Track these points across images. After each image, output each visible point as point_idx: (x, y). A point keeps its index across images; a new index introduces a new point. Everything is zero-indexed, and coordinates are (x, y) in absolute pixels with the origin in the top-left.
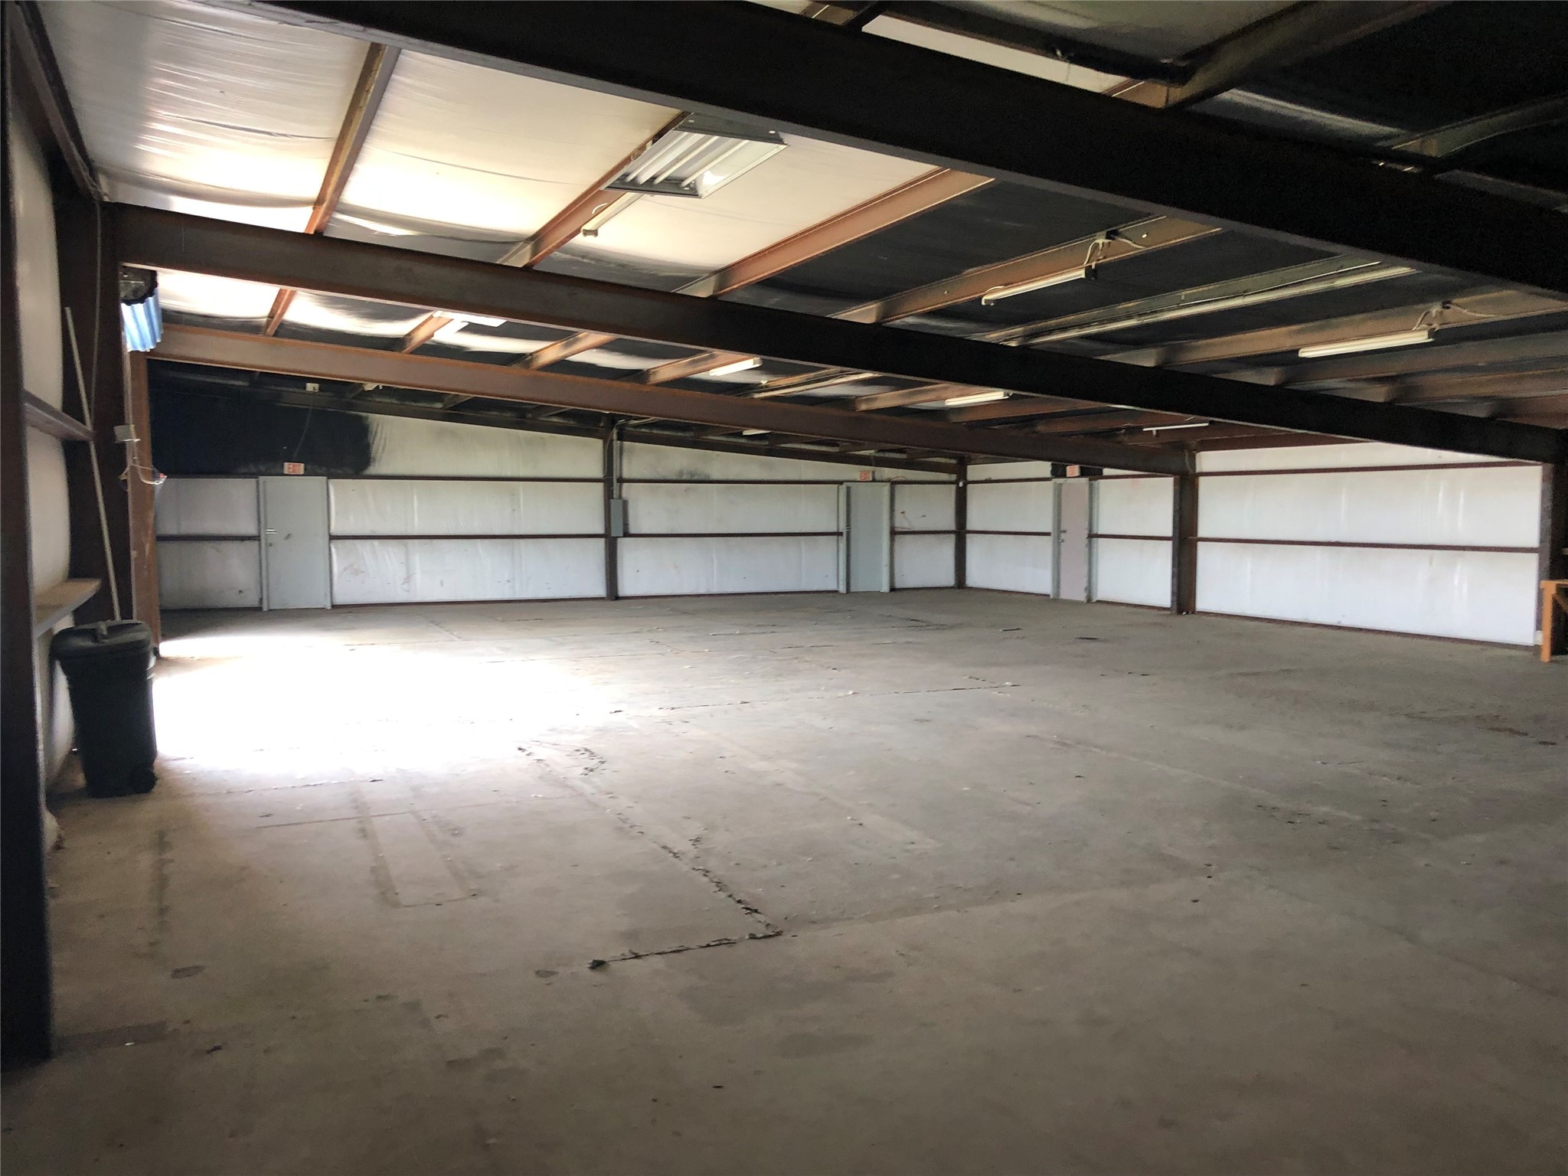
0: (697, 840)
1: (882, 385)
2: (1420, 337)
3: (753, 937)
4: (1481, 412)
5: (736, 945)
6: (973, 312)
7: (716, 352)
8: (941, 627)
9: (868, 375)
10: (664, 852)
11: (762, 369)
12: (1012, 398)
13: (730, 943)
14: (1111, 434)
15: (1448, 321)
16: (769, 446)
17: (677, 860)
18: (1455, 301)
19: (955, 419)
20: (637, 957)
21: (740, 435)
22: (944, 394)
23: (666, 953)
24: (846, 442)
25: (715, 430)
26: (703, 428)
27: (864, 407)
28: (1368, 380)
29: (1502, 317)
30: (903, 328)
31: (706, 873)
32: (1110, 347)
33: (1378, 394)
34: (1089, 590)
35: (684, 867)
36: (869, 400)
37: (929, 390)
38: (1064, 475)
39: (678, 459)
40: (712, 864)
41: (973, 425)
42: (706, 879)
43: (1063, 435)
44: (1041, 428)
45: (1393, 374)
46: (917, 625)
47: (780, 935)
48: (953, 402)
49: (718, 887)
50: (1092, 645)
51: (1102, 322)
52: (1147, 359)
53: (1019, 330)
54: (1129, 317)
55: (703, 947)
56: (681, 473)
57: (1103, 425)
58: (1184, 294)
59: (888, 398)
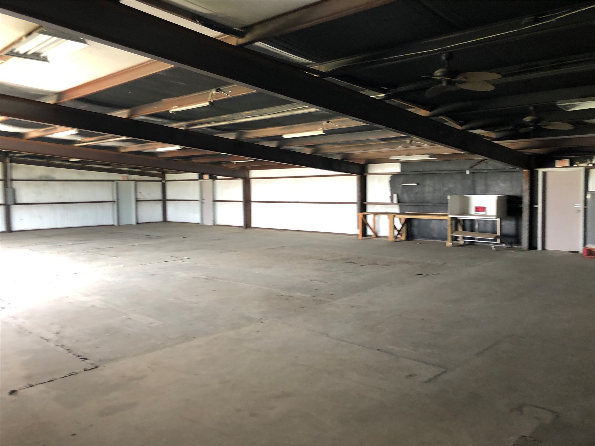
0: (57, 333)
1: (130, 142)
2: (320, 132)
3: (85, 370)
4: (338, 158)
5: (78, 375)
6: (166, 116)
7: (57, 126)
8: (158, 238)
9: (124, 138)
10: (42, 340)
11: (78, 134)
12: (184, 149)
13: (75, 374)
14: (219, 163)
15: (329, 127)
16: (82, 166)
17: (48, 342)
18: (331, 121)
19: (161, 156)
20: (32, 386)
21: (68, 161)
22: (155, 147)
23: (46, 382)
24: (115, 164)
25: (57, 159)
26: (51, 158)
27: (123, 151)
28: (304, 146)
29: (343, 127)
30: (138, 120)
31: (62, 346)
32: (219, 131)
33: (308, 151)
34: (214, 221)
35: (52, 345)
36: (125, 148)
37: (150, 145)
38: (203, 179)
39: (40, 171)
40: (65, 342)
41: (168, 159)
42: (62, 349)
43: (202, 163)
44: (194, 161)
45: (313, 144)
46: (148, 237)
47: (97, 367)
48: (159, 150)
49: (68, 351)
50: (216, 241)
51: (215, 122)
52: (232, 136)
53: (184, 123)
54: (225, 121)
55: (63, 377)
56: (41, 177)
57: (217, 160)
58: (244, 113)
59: (133, 147)
